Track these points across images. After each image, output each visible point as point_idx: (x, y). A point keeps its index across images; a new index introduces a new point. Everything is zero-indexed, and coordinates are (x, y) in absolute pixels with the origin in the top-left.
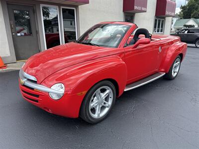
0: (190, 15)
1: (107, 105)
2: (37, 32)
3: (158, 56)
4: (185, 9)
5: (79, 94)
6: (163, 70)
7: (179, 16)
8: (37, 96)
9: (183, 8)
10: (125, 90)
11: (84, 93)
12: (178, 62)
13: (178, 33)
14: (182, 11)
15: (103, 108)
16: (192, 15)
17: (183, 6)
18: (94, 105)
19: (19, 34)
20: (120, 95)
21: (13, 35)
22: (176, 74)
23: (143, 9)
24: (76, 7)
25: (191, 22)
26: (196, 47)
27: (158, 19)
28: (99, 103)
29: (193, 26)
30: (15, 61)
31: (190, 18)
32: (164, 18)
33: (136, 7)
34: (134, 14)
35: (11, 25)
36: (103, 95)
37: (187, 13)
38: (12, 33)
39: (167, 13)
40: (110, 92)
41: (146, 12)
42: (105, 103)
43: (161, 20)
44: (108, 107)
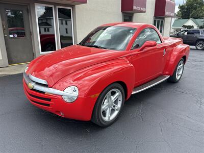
0: (189, 15)
1: (117, 108)
2: (31, 34)
3: (163, 59)
4: (183, 9)
5: (93, 96)
6: (167, 73)
7: (177, 15)
8: (49, 100)
9: (181, 7)
10: (132, 93)
11: (97, 95)
12: (182, 65)
13: (178, 34)
14: (180, 11)
15: (113, 111)
16: (191, 15)
17: (181, 5)
18: (104, 108)
19: (11, 36)
20: (128, 98)
21: (5, 37)
22: (179, 76)
23: (143, 9)
24: (73, 6)
25: (190, 22)
26: (197, 49)
27: (157, 20)
28: (109, 106)
29: (192, 27)
30: (7, 65)
31: (188, 18)
32: (163, 18)
33: (135, 8)
34: (133, 14)
35: (3, 26)
36: (113, 98)
37: (186, 13)
38: (4, 34)
39: (167, 13)
40: (119, 95)
41: (145, 12)
42: (114, 106)
43: (160, 20)
44: (117, 110)
